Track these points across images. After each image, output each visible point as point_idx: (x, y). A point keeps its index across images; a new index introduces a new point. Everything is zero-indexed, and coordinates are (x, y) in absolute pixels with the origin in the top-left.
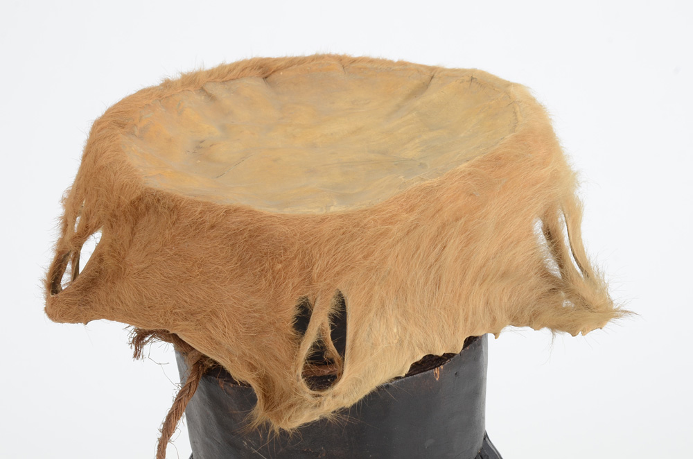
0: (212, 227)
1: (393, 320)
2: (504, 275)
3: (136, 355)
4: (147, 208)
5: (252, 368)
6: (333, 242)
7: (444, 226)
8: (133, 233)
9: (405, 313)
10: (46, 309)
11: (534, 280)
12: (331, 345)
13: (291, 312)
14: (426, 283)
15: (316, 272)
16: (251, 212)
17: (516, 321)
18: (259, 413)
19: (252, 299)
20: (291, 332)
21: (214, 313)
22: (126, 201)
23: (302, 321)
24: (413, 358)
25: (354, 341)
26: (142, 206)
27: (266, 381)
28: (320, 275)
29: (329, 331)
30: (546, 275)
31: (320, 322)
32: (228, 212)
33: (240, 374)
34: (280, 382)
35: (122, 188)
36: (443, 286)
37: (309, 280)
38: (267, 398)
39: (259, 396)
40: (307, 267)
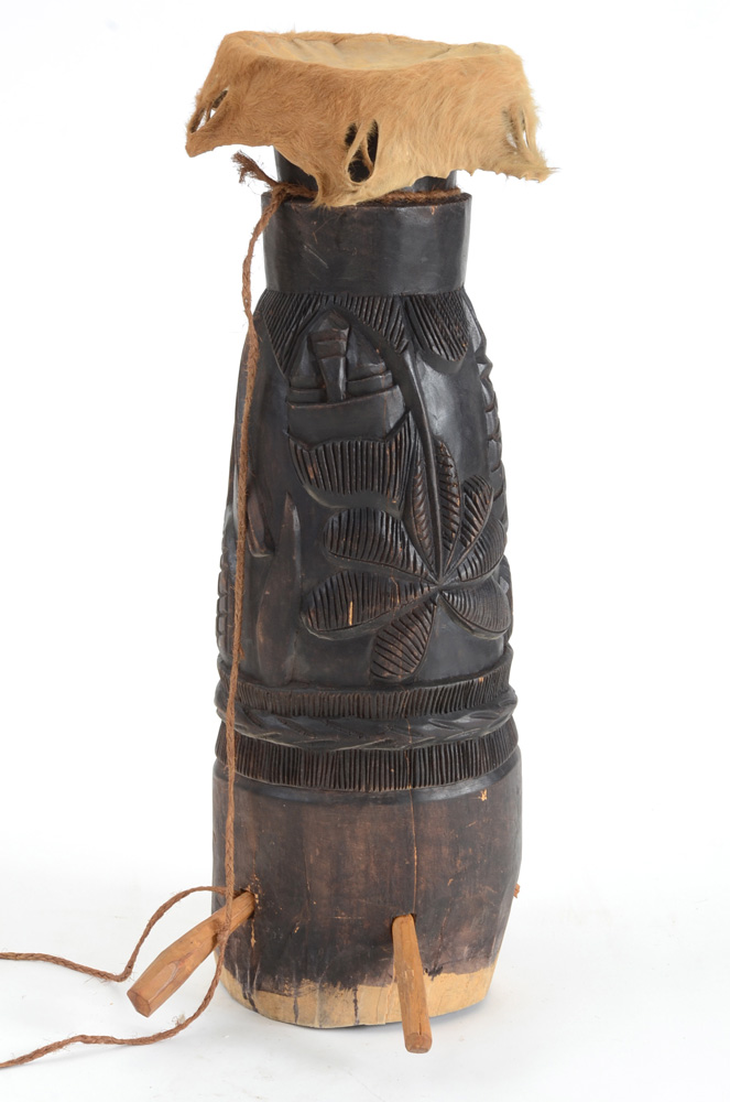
0: (300, 75)
1: (406, 146)
2: (480, 135)
3: (241, 181)
4: (260, 68)
5: (316, 167)
6: (374, 86)
7: (443, 88)
8: (249, 85)
9: (414, 143)
10: (186, 147)
11: (498, 144)
12: (367, 156)
13: (344, 131)
14: (430, 123)
15: (362, 105)
16: (324, 67)
17: (484, 167)
18: (319, 199)
19: (321, 123)
20: (343, 144)
21: (296, 132)
22: (247, 62)
23: (350, 139)
24: (417, 175)
25: (381, 153)
26: (257, 66)
27: (325, 177)
28: (364, 108)
29: (367, 146)
30: (507, 144)
31: (361, 139)
32: (311, 66)
33: (309, 170)
34: (333, 178)
35: (245, 57)
36: (440, 128)
37: (356, 111)
38: (324, 190)
39: (320, 187)
40: (356, 103)
